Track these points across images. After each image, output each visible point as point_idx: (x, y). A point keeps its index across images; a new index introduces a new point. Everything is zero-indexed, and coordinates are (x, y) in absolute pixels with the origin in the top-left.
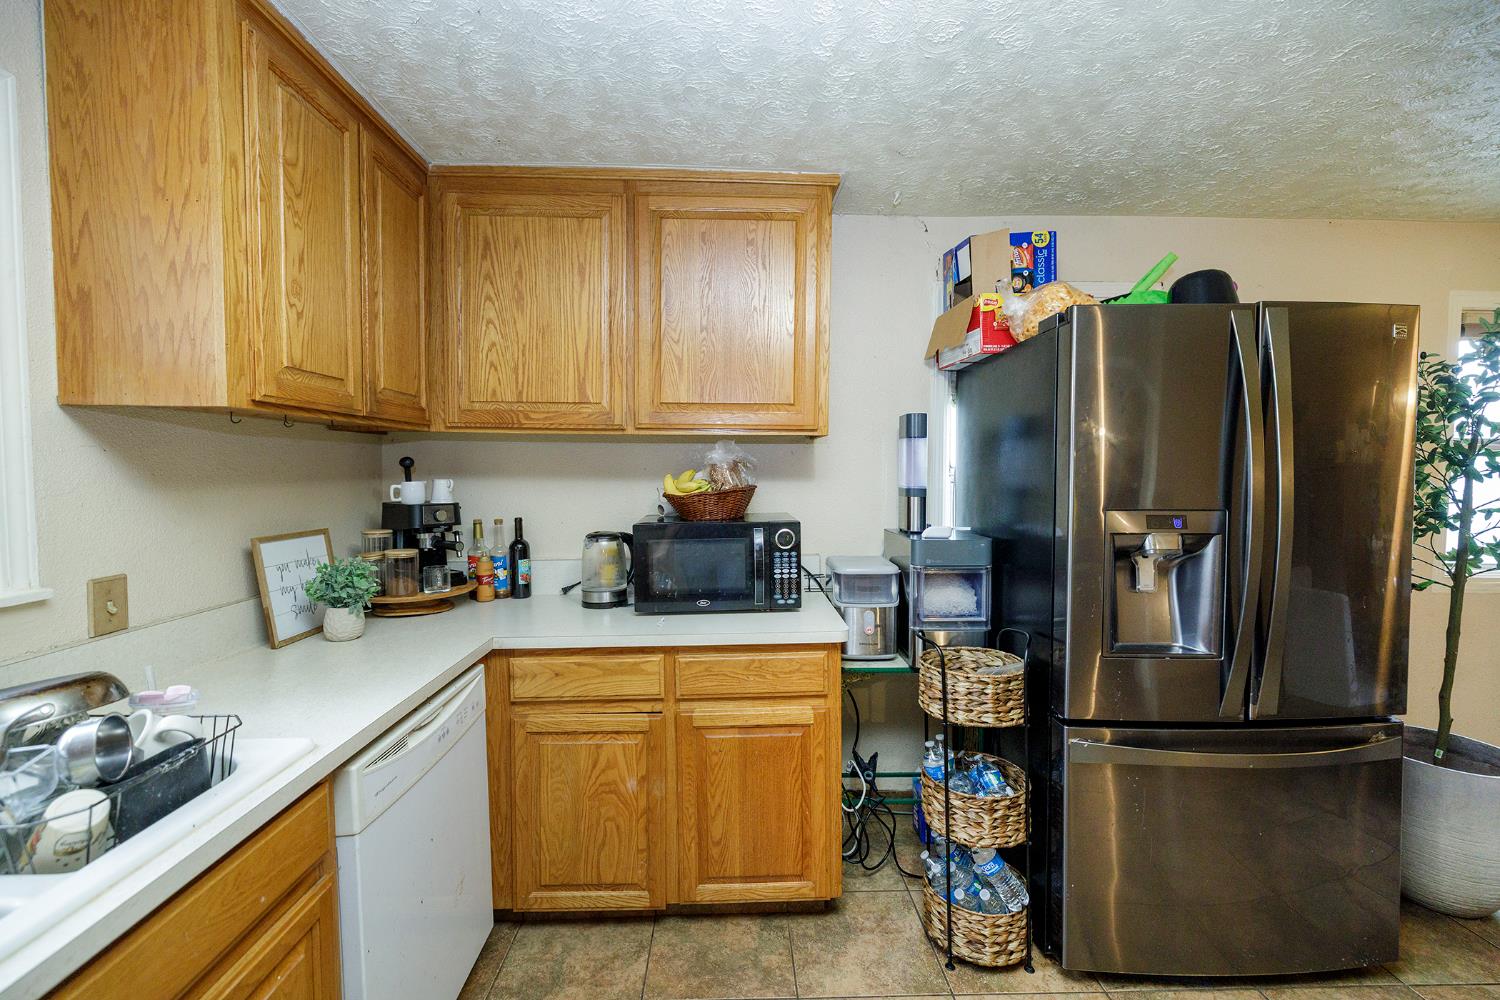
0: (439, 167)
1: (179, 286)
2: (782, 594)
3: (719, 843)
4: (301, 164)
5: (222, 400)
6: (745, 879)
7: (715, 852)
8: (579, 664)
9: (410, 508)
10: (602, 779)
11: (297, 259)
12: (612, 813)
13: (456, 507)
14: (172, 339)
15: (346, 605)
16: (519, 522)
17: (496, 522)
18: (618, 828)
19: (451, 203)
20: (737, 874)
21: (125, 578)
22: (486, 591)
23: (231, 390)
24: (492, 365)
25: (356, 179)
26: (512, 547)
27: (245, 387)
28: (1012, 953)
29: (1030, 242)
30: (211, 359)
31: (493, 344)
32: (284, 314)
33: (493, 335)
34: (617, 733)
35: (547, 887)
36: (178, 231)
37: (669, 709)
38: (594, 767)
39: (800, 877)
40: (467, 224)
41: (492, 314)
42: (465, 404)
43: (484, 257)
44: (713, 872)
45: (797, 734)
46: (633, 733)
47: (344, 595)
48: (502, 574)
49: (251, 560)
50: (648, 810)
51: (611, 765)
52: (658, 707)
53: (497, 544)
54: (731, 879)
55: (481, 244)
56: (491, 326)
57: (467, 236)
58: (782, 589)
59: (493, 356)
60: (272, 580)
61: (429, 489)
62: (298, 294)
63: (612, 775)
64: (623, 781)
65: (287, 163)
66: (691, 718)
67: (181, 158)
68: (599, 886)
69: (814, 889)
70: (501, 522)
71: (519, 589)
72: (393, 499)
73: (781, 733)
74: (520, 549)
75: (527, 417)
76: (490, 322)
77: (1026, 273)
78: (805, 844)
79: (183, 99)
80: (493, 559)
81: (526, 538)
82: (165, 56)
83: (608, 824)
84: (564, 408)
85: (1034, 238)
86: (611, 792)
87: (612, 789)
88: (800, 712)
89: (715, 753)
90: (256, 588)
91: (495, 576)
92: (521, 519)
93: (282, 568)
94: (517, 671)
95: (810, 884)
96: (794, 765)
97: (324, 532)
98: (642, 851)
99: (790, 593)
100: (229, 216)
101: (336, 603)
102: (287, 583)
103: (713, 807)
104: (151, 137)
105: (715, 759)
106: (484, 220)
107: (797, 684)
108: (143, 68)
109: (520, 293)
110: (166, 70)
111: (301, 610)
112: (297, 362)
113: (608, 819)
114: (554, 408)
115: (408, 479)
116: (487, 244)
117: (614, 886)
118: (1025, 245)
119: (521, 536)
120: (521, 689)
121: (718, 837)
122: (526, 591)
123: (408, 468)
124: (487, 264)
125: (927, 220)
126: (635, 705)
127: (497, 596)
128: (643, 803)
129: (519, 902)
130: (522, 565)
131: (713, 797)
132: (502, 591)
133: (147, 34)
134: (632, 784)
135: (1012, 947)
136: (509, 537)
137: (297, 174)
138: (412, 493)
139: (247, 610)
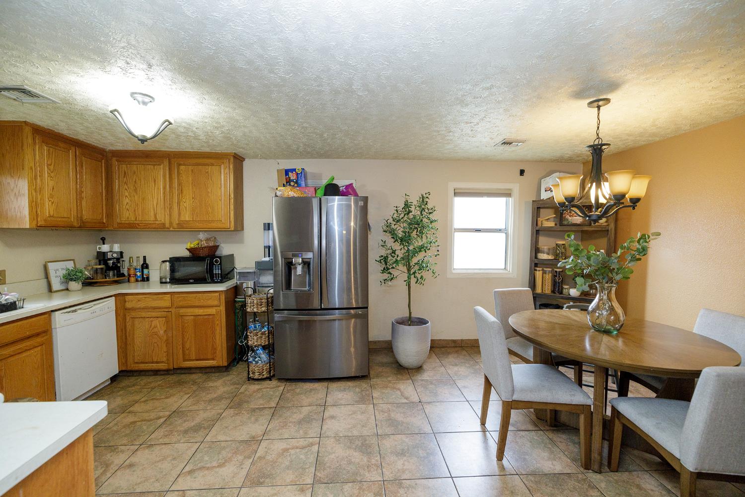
0: (110, 150)
1: (17, 199)
2: (216, 278)
3: (188, 349)
4: (53, 164)
5: (28, 226)
6: (197, 360)
7: (187, 352)
8: (145, 297)
9: (104, 253)
10: (153, 331)
11: (52, 188)
12: (156, 341)
13: (121, 253)
14: (15, 212)
15: (75, 281)
16: (145, 257)
17: (137, 258)
18: (158, 345)
19: (114, 162)
20: (194, 358)
21: (5, 271)
22: (132, 279)
23: (30, 224)
24: (127, 209)
25: (74, 162)
26: (142, 266)
27: (35, 223)
28: (264, 375)
29: (295, 171)
30: (25, 216)
31: (128, 203)
32: (47, 203)
33: (127, 200)
34: (157, 317)
35: (137, 363)
36: (17, 186)
37: (173, 310)
38: (150, 327)
39: (213, 359)
40: (119, 166)
41: (127, 194)
42: (118, 221)
43: (124, 177)
44: (187, 357)
45: (211, 317)
46: (162, 317)
47: (74, 278)
48: (139, 274)
49: (46, 268)
50: (167, 340)
51: (155, 327)
52: (170, 310)
53: (138, 264)
54: (193, 360)
55: (123, 173)
56: (127, 198)
57: (119, 171)
58: (216, 276)
59: (127, 207)
60: (52, 274)
61: (111, 247)
62: (52, 198)
63: (155, 330)
64: (159, 332)
65: (48, 165)
66: (179, 313)
67: (17, 169)
68: (153, 363)
69: (217, 363)
70: (139, 257)
71: (146, 279)
72: (98, 250)
73: (206, 317)
74: (145, 266)
75: (139, 225)
76: (126, 196)
77: (295, 181)
78: (214, 349)
79: (18, 155)
80: (136, 269)
81: (147, 262)
82: (13, 145)
83: (155, 344)
84: (150, 222)
85: (297, 170)
86: (156, 335)
87: (156, 334)
88: (212, 311)
89: (186, 323)
90: (47, 276)
91: (136, 275)
92: (145, 256)
93: (56, 271)
94: (127, 300)
95: (216, 361)
96: (210, 326)
97: (73, 260)
98: (165, 352)
99: (219, 278)
100: (30, 182)
101: (71, 280)
102: (58, 274)
103: (186, 340)
104: (10, 164)
105: (186, 325)
106: (124, 166)
107: (210, 303)
108: (8, 148)
109: (136, 188)
110: (14, 148)
111: (62, 283)
112: (52, 214)
113: (155, 343)
114: (147, 222)
115: (104, 244)
116: (125, 173)
117: (157, 362)
118: (294, 172)
119: (146, 261)
120: (128, 305)
121: (188, 348)
122: (148, 279)
123: (103, 241)
124: (125, 179)
125: (279, 161)
126: (163, 309)
127: (137, 281)
128: (165, 338)
129: (128, 367)
130: (145, 271)
131: (186, 336)
132: (139, 279)
133: (9, 140)
134: (162, 332)
135: (264, 374)
136: (142, 262)
137: (52, 167)
138: (105, 248)
139: (44, 282)
